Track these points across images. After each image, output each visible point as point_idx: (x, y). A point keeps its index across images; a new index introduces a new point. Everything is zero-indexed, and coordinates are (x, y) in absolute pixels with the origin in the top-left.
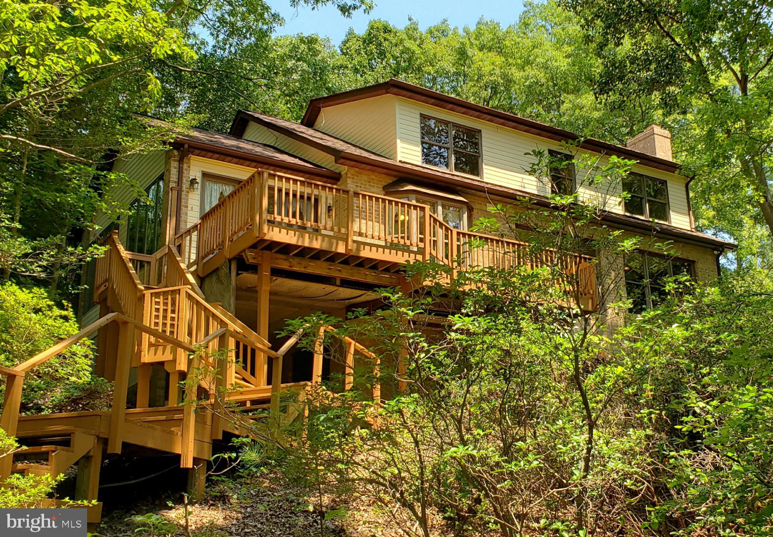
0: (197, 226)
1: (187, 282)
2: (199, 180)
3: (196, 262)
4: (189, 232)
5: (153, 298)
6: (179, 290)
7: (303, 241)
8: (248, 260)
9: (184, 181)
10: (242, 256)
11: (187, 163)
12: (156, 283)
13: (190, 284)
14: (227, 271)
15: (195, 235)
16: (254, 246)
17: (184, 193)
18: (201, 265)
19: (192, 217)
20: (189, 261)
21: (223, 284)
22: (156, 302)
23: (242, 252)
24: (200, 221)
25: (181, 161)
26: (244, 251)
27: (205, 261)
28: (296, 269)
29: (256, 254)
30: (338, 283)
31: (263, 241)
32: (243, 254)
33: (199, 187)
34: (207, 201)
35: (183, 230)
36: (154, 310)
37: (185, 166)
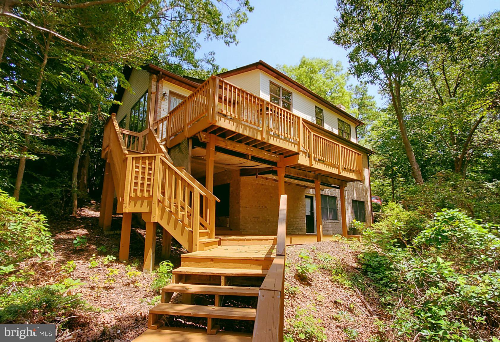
0: (167, 117)
1: (161, 151)
2: (168, 94)
3: (166, 140)
4: (162, 120)
5: (134, 161)
6: (155, 157)
7: (239, 129)
8: (201, 139)
9: (159, 94)
10: (197, 137)
11: (161, 84)
12: (142, 150)
13: (163, 152)
14: (186, 145)
15: (165, 123)
16: (205, 131)
17: (159, 100)
18: (168, 141)
19: (164, 113)
20: (162, 137)
21: (182, 153)
22: (136, 166)
23: (197, 134)
24: (169, 115)
25: (158, 82)
26: (199, 132)
27: (171, 138)
28: (229, 148)
29: (206, 135)
30: (250, 158)
31: (213, 126)
32: (198, 135)
33: (168, 99)
34: (172, 105)
35: (158, 119)
36: (134, 172)
37: (160, 85)
